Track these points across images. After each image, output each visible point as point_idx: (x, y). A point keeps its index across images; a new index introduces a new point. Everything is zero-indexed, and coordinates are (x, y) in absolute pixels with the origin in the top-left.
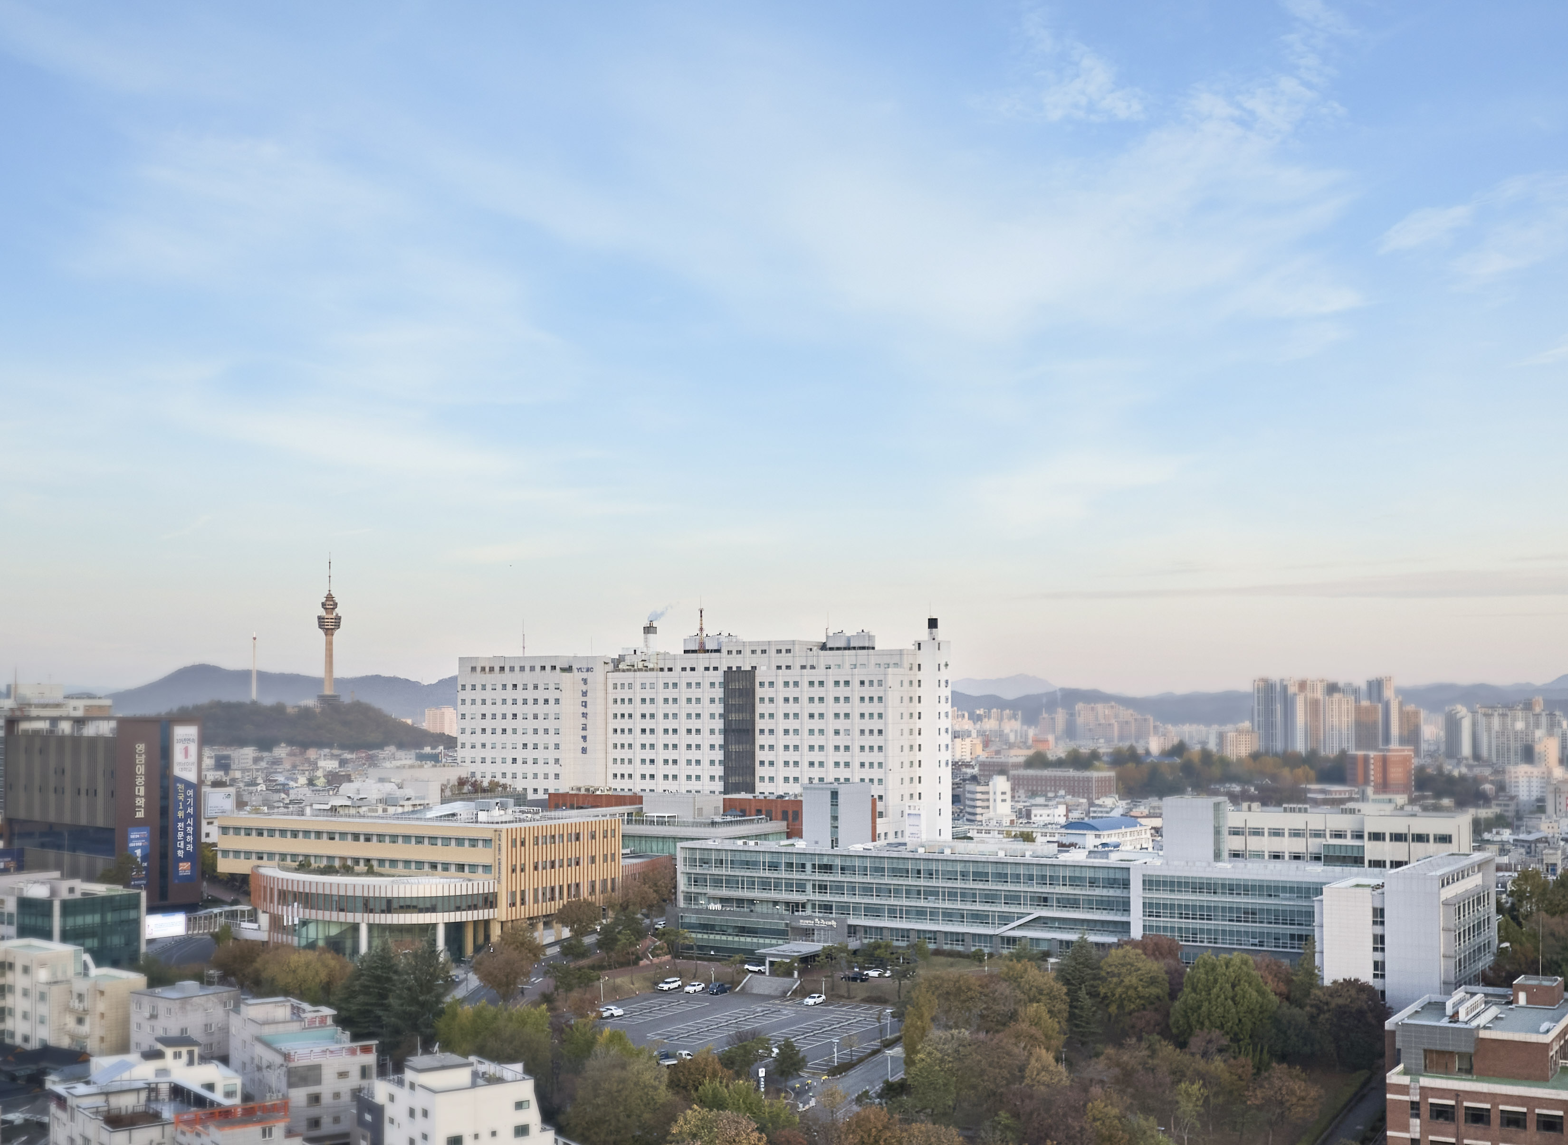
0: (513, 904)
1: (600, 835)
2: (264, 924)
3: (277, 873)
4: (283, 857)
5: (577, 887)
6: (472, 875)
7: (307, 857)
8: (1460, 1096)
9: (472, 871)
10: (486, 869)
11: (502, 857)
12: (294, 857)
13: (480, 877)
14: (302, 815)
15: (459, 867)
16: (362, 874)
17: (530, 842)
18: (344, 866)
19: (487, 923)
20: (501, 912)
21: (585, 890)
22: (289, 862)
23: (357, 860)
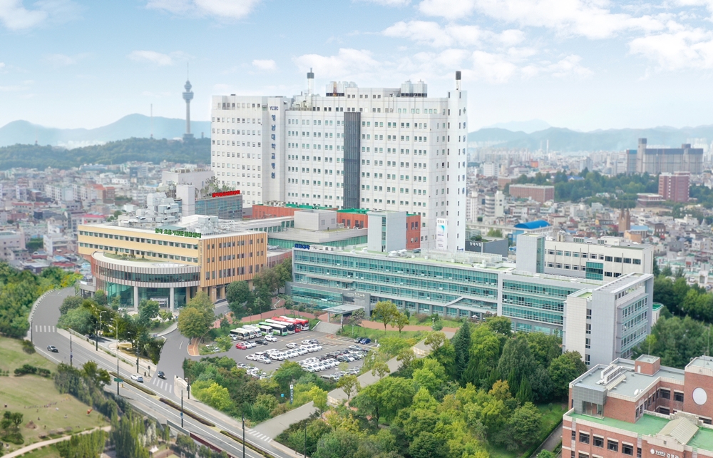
0: (208, 279)
1: (255, 242)
2: (94, 283)
3: (100, 257)
4: (106, 248)
5: (243, 269)
6: (189, 263)
7: (117, 249)
8: (592, 429)
9: (189, 260)
10: (196, 261)
11: (202, 254)
12: (111, 248)
13: (192, 264)
14: (117, 225)
15: (184, 259)
16: (139, 260)
17: (217, 246)
18: (132, 255)
19: (196, 287)
20: (202, 283)
21: (247, 270)
22: (109, 251)
23: (138, 252)
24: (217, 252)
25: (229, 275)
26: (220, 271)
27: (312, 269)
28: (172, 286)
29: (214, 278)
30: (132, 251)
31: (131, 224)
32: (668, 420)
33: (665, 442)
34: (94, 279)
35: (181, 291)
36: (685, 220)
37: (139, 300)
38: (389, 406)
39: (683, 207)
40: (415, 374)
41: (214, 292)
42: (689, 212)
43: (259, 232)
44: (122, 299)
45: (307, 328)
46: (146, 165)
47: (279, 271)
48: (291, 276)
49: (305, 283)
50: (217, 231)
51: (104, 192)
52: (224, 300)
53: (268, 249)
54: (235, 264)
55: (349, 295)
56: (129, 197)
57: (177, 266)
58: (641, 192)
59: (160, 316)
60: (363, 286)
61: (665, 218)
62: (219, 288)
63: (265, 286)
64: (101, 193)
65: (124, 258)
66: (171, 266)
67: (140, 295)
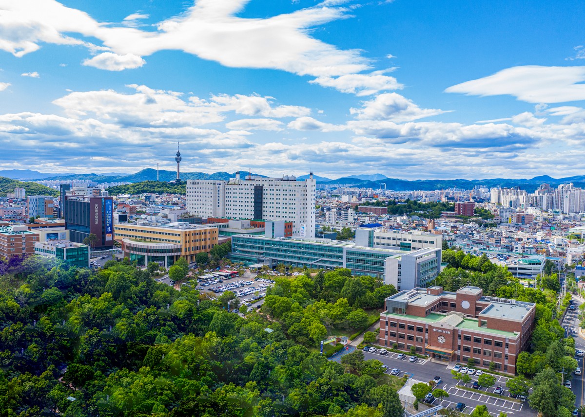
0: (186, 251)
1: (211, 232)
2: (123, 254)
3: (127, 241)
4: (130, 236)
5: (205, 247)
6: (175, 243)
7: (136, 237)
8: (398, 320)
9: (176, 242)
10: (179, 242)
11: (183, 239)
12: (133, 236)
13: (177, 244)
14: (136, 224)
15: (173, 241)
16: (148, 242)
17: (191, 235)
18: (145, 239)
19: (179, 256)
20: (183, 253)
21: (207, 247)
22: (131, 238)
23: (148, 238)
24: (191, 238)
25: (198, 249)
26: (193, 248)
27: (241, 246)
28: (166, 255)
29: (189, 251)
30: (145, 238)
31: (144, 224)
32: (445, 316)
33: (442, 325)
34: (123, 252)
35: (171, 258)
36: (471, 225)
37: (148, 262)
38: (279, 311)
39: (470, 218)
40: (293, 296)
41: (189, 258)
42: (473, 221)
43: (214, 228)
44: (138, 262)
45: (238, 275)
46: (154, 195)
47: (225, 247)
48: (231, 250)
49: (238, 253)
50: (191, 227)
51: (130, 208)
52: (195, 262)
53: (219, 237)
54: (201, 244)
55: (262, 259)
56: (144, 211)
57: (169, 245)
58: (444, 211)
59: (160, 270)
60: (268, 254)
61: (458, 223)
62: (192, 256)
63: (216, 255)
64: (129, 209)
65: (140, 241)
66: (166, 245)
67: (149, 260)
